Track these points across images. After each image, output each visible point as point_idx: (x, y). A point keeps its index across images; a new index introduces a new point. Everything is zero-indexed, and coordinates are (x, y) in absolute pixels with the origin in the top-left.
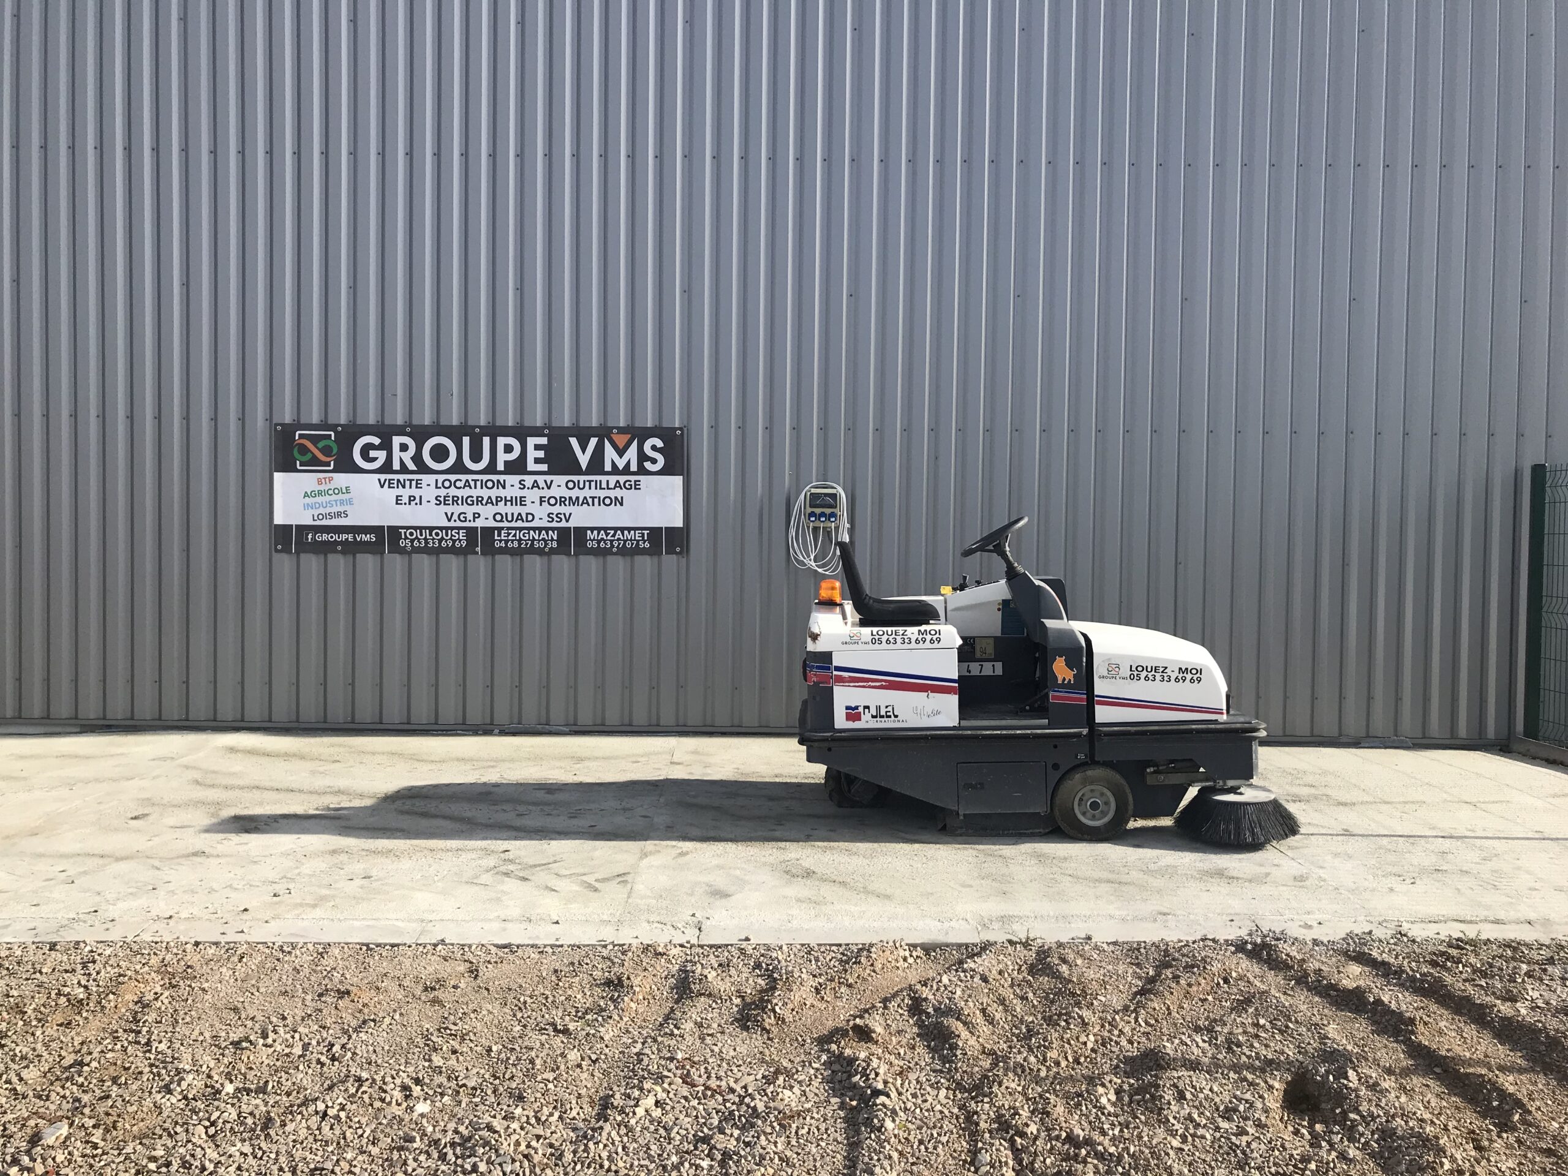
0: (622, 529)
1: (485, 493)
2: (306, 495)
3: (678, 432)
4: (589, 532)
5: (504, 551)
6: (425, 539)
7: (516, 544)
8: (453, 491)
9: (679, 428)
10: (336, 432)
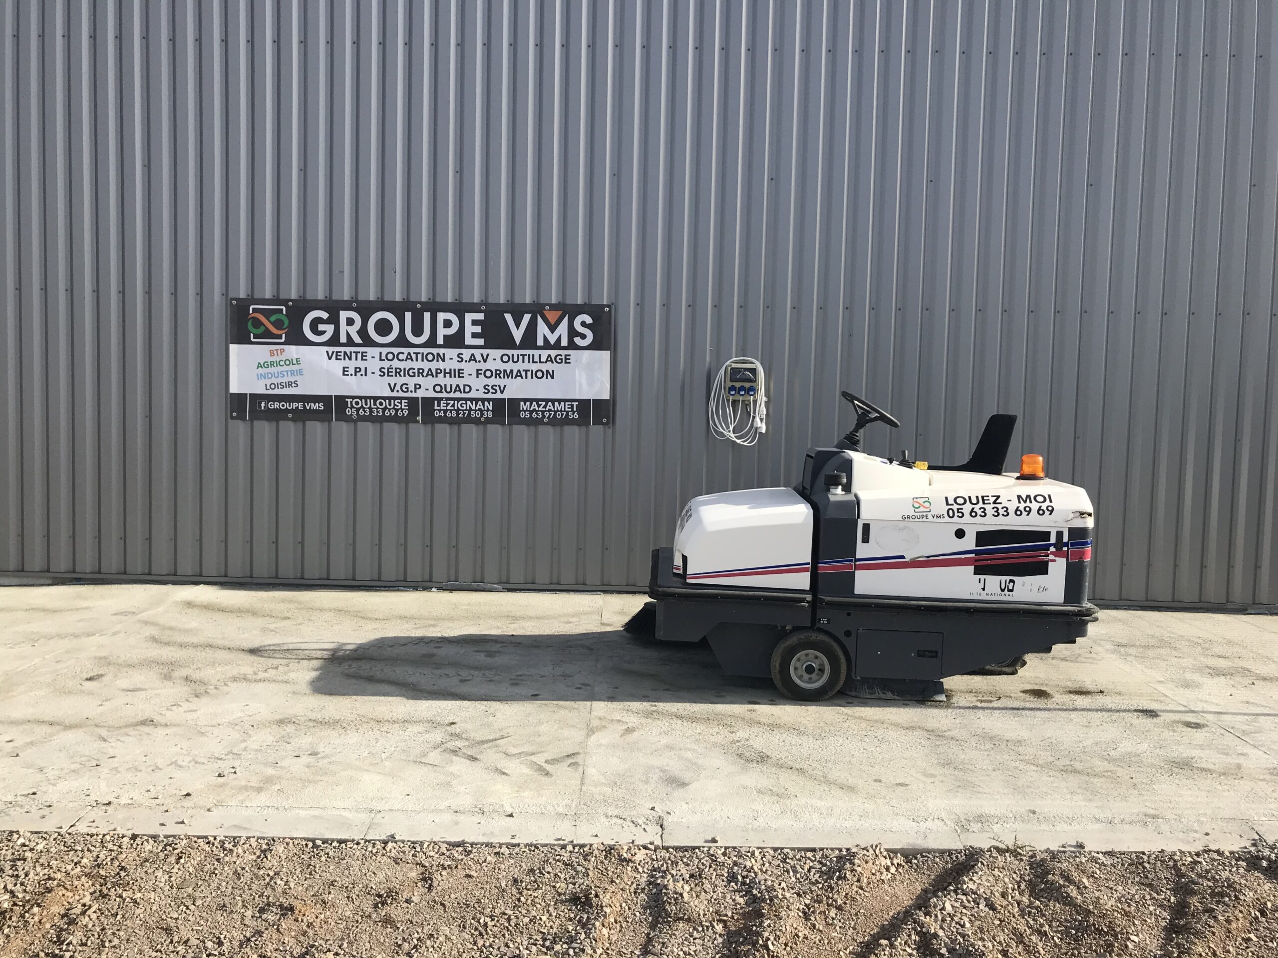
0: (553, 401)
1: (426, 365)
2: (259, 366)
3: (607, 309)
4: (522, 403)
5: (441, 420)
6: (370, 408)
7: (454, 414)
8: (396, 364)
9: (607, 306)
10: (287, 307)
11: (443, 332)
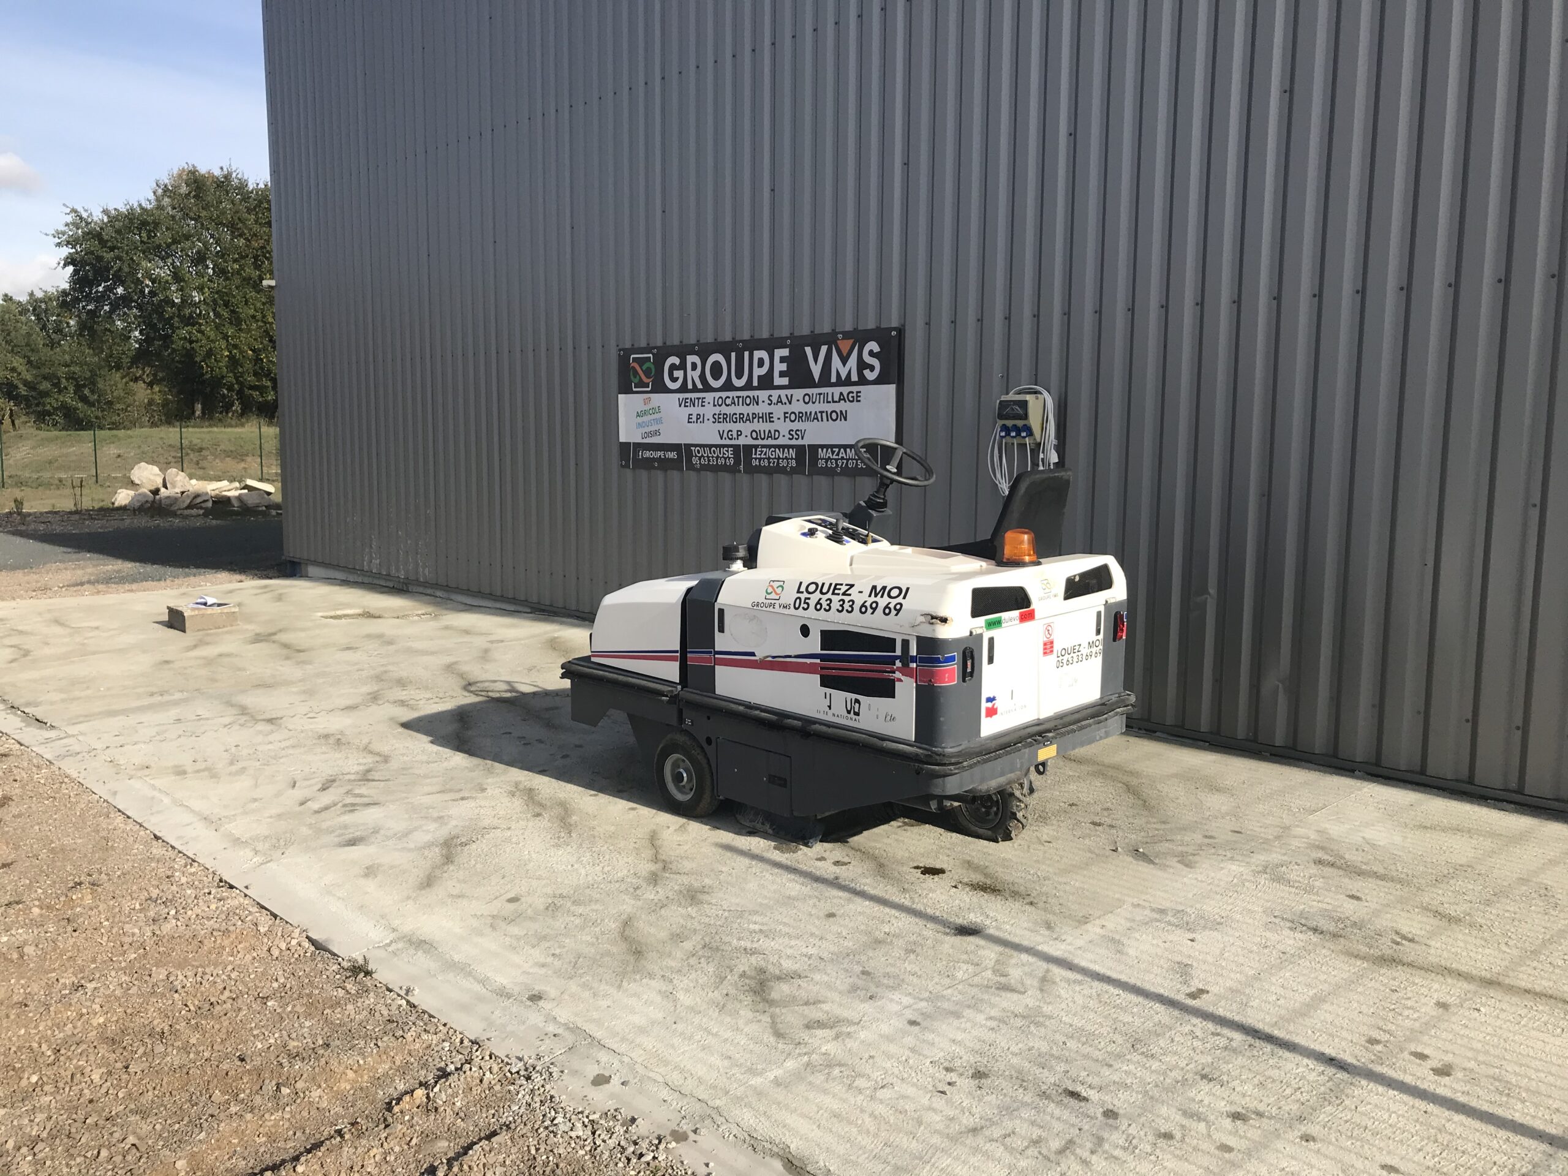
0: (845, 447)
1: (745, 410)
2: (638, 415)
3: (895, 333)
4: (820, 450)
5: (759, 469)
6: (708, 457)
7: (766, 463)
8: (725, 409)
9: (894, 329)
10: (653, 354)
11: (758, 372)
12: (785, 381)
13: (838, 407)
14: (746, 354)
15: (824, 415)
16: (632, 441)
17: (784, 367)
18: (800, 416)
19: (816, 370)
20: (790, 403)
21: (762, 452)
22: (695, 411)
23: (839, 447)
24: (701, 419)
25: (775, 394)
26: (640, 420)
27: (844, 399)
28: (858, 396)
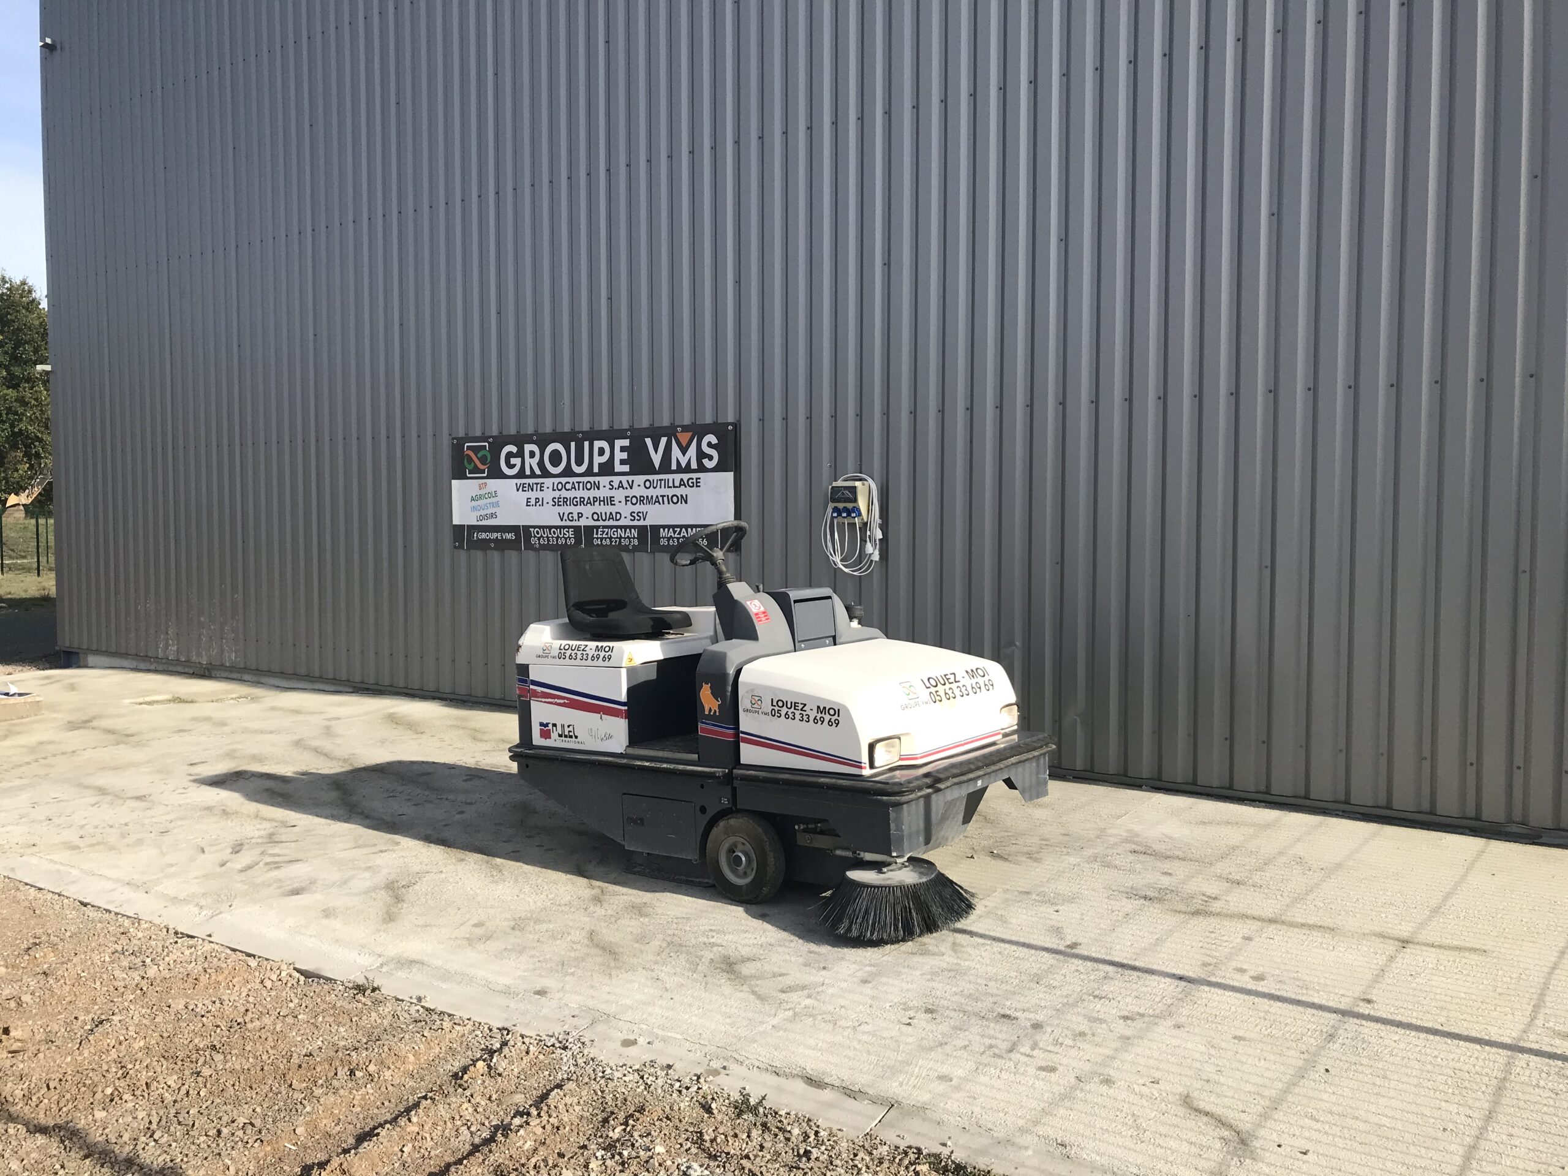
0: (686, 527)
1: (586, 494)
2: (473, 499)
3: (730, 428)
4: (662, 530)
6: (548, 537)
7: (608, 542)
8: (564, 494)
9: (731, 424)
10: (489, 443)
11: (598, 460)
12: (626, 468)
13: (679, 492)
14: (586, 444)
15: (665, 498)
16: (466, 523)
17: (625, 456)
18: (641, 500)
19: (656, 459)
20: (631, 488)
21: (603, 532)
22: (533, 495)
23: (681, 527)
24: (540, 503)
25: (616, 480)
26: (474, 503)
27: (684, 485)
28: (697, 482)
